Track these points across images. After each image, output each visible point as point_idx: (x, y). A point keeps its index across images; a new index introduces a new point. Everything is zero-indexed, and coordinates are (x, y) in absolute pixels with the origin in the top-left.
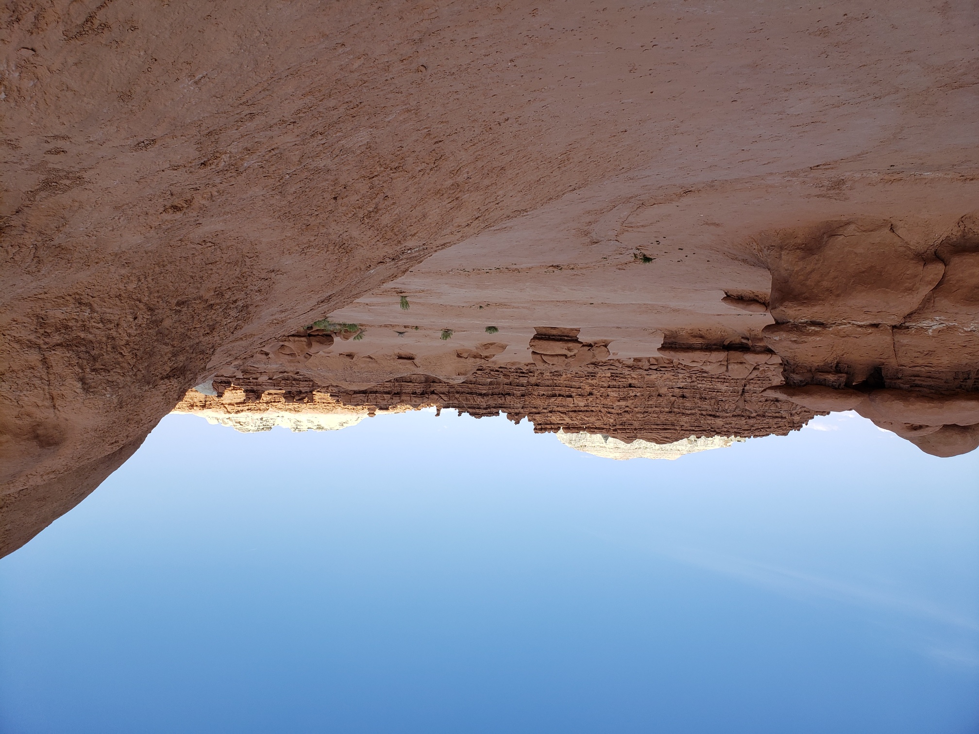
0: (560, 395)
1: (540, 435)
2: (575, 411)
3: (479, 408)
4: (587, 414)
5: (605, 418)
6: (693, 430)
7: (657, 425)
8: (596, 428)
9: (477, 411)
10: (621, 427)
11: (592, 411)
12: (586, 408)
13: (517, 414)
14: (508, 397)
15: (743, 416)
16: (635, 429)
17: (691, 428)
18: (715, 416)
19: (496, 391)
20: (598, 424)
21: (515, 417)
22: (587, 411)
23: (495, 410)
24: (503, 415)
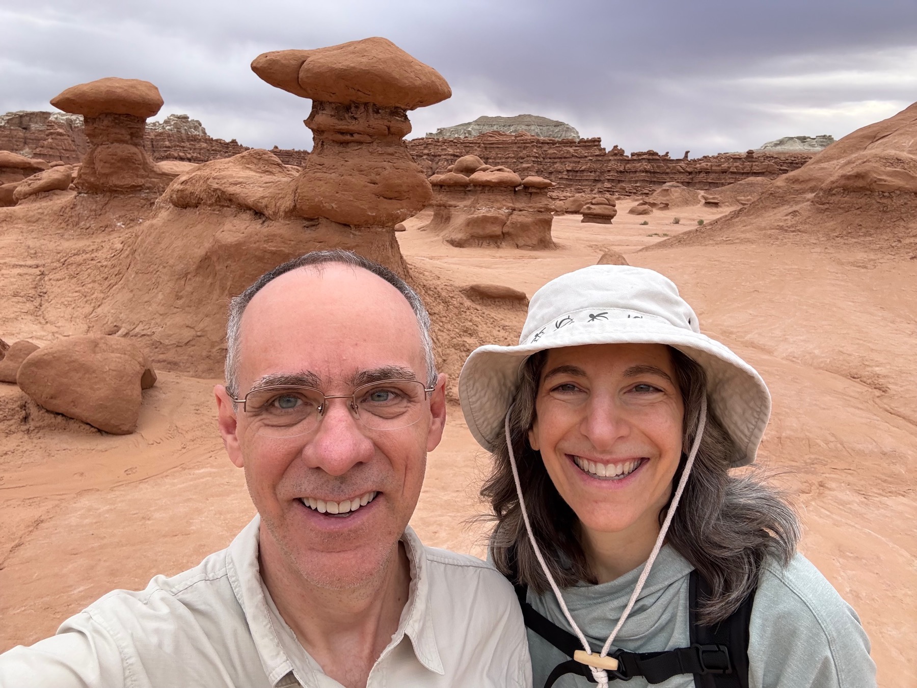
0: (577, 171)
1: (596, 136)
2: (565, 158)
3: (649, 159)
4: (554, 156)
5: (540, 153)
6: (470, 143)
7: (498, 147)
8: (548, 143)
9: (651, 157)
10: (528, 145)
11: (550, 158)
12: (556, 160)
13: (615, 155)
14: (622, 169)
15: (433, 156)
16: (516, 143)
17: (472, 145)
18: (454, 155)
19: (632, 175)
20: (546, 147)
21: (617, 153)
22: (555, 158)
23: (635, 158)
24: (628, 153)
